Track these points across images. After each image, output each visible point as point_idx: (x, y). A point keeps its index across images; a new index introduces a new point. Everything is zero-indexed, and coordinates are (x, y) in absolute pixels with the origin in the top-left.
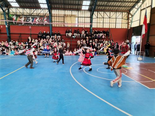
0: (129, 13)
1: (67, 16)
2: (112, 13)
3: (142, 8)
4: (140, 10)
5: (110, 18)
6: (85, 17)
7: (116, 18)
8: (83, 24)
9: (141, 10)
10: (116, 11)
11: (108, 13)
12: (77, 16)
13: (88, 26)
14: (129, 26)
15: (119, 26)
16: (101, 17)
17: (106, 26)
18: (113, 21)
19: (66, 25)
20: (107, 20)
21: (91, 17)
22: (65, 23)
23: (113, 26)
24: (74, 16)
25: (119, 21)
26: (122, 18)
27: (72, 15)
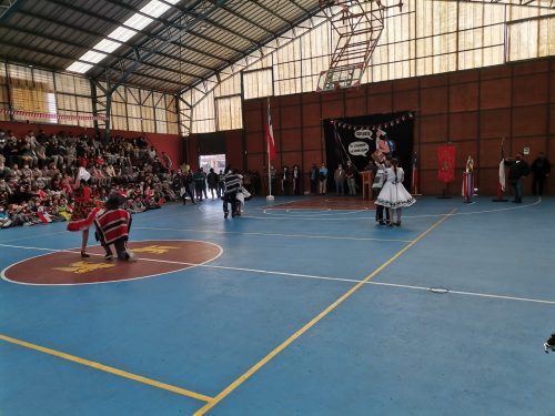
0: (178, 98)
1: (19, 83)
2: (144, 93)
3: (218, 95)
4: (211, 96)
5: (140, 104)
6: (76, 96)
7: (154, 108)
8: (71, 117)
9: (216, 99)
10: (153, 89)
11: (135, 91)
12: (52, 88)
13: (89, 124)
14: (183, 129)
15: (162, 129)
16: (119, 99)
17: (135, 127)
18: (149, 113)
19: (17, 117)
20: (134, 111)
21: (94, 98)
22: (10, 109)
23: (149, 128)
24: (42, 87)
25: (161, 114)
26: (166, 109)
27: (33, 82)
